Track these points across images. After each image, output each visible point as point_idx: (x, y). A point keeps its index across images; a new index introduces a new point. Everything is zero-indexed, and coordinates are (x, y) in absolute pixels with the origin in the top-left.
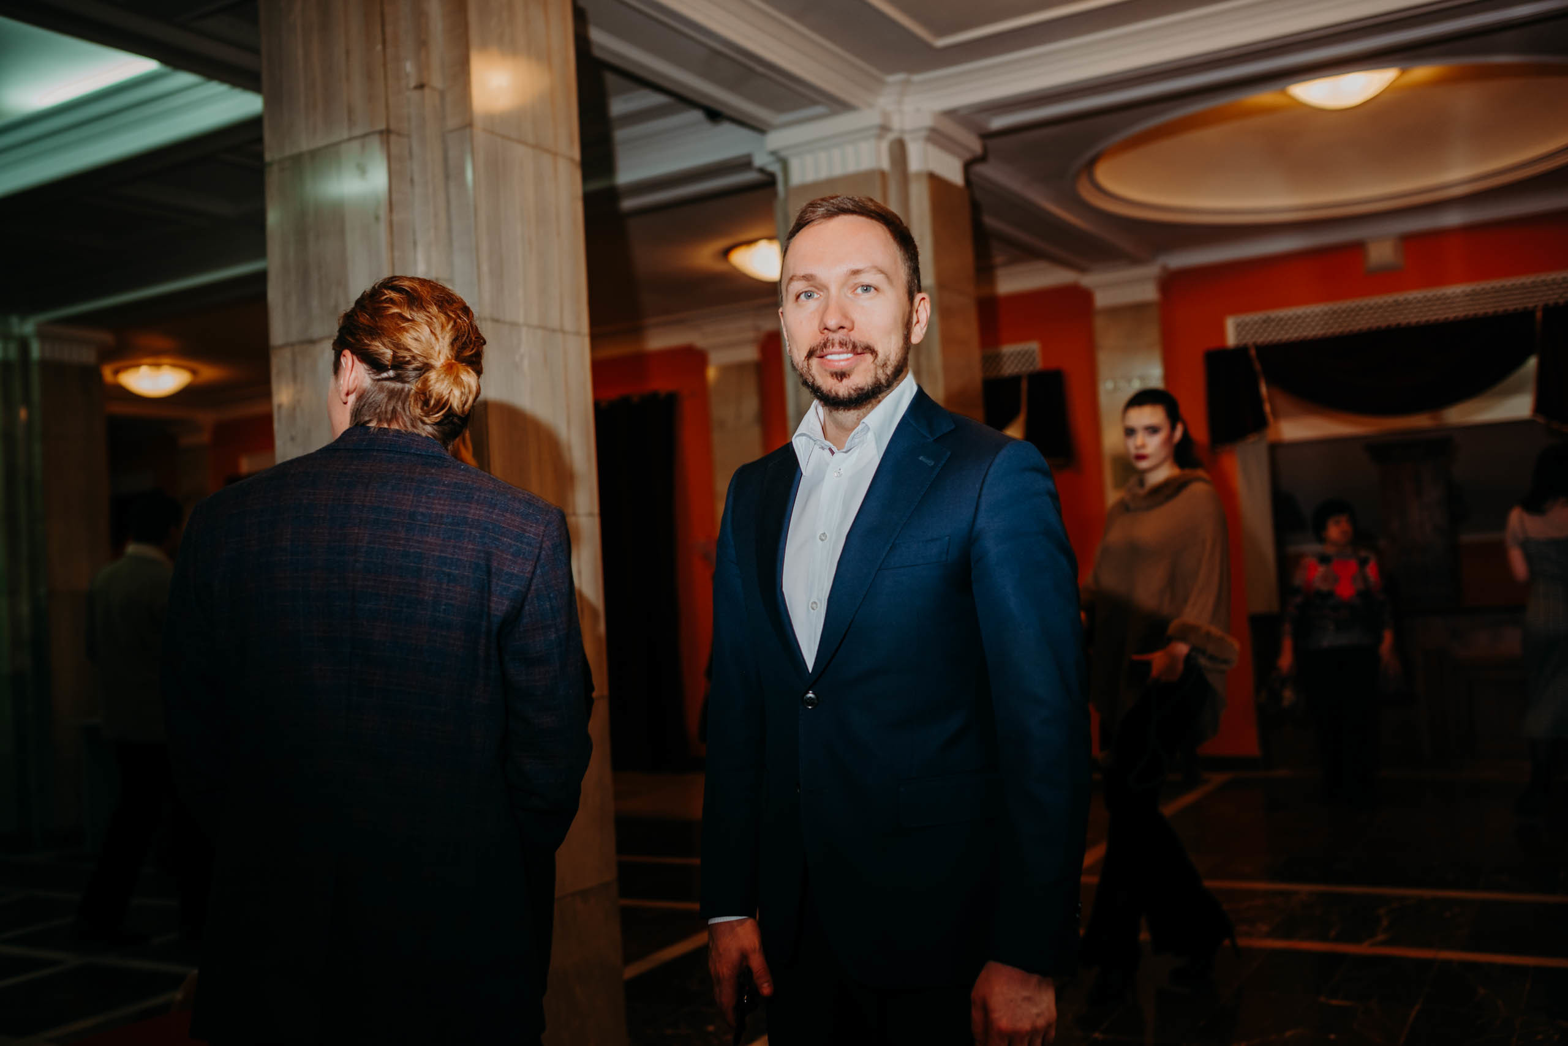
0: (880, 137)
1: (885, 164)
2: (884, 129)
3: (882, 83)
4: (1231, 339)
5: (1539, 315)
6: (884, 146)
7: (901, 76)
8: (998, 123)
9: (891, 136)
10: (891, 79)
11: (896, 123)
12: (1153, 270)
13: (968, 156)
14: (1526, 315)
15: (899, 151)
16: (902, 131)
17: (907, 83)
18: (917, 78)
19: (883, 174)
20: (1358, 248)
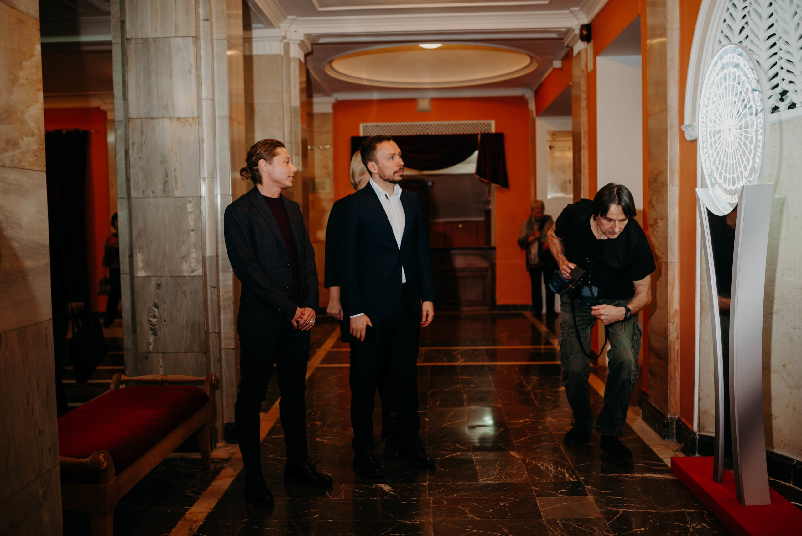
0: (281, 41)
1: (282, 53)
2: (284, 38)
3: (286, 18)
4: (361, 134)
5: (479, 137)
6: (282, 44)
7: (294, 17)
8: (322, 40)
9: (285, 41)
10: (289, 17)
11: (288, 37)
12: (332, 99)
13: (306, 51)
14: (475, 136)
15: (287, 47)
16: (290, 40)
17: (295, 19)
18: (299, 18)
19: (282, 56)
20: (413, 101)
